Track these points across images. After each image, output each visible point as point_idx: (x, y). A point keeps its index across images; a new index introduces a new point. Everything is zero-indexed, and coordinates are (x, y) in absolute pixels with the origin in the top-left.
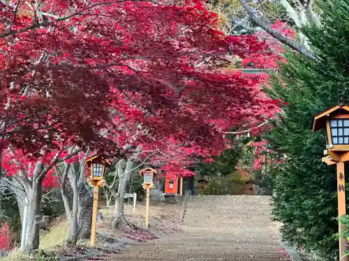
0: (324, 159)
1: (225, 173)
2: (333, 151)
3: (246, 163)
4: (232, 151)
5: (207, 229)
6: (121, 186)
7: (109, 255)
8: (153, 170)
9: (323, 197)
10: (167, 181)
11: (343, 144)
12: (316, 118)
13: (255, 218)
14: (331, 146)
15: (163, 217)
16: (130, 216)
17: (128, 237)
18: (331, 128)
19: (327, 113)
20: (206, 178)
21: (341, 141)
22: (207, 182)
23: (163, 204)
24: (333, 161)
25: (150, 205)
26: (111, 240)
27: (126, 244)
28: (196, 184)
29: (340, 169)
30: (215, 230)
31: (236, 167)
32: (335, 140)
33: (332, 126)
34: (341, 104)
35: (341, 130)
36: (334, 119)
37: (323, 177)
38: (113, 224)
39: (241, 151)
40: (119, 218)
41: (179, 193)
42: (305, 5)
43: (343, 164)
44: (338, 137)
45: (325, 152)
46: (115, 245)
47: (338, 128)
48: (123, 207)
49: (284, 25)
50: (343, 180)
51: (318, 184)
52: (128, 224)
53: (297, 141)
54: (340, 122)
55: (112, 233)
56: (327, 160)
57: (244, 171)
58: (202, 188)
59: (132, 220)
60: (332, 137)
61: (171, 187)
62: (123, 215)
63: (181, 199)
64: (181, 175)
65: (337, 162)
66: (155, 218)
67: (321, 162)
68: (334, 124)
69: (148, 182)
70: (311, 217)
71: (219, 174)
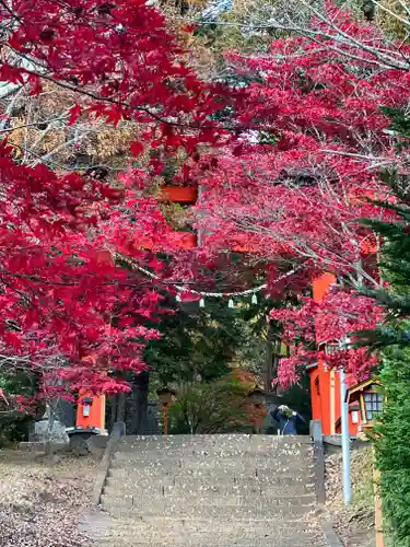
4: (222, 334)
20: (173, 386)
31: (230, 365)
39: (238, 333)
57: (244, 371)
58: (166, 405)
61: (86, 412)
71: (199, 377)
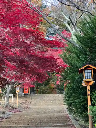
0: (82, 84)
1: (46, 85)
2: (86, 82)
3: (53, 81)
5: (40, 107)
6: (8, 92)
7: (3, 119)
8: (19, 86)
9: (83, 98)
10: (24, 89)
11: (89, 79)
12: (79, 70)
13: (57, 102)
14: (85, 79)
15: (23, 103)
16: (11, 103)
17: (11, 112)
18: (85, 73)
19: (83, 68)
20: (39, 87)
21: (88, 78)
22: (39, 88)
23: (23, 97)
24: (86, 85)
25: (18, 98)
26: (4, 113)
27: (9, 114)
28: (35, 89)
29: (88, 88)
30: (42, 107)
31: (50, 83)
32: (86, 77)
33: (85, 72)
34: (88, 64)
35: (88, 74)
36: (86, 70)
37: (82, 91)
38: (5, 106)
40: (7, 104)
41: (29, 93)
42: (74, 26)
43: (89, 86)
44: (87, 76)
45: (83, 82)
46: (5, 115)
47: (87, 73)
48: (8, 100)
49: (67, 32)
50: (90, 92)
51: (81, 93)
52: (10, 107)
53: (73, 77)
54: (88, 71)
55: (4, 110)
56: (84, 85)
57: (52, 84)
58: (37, 90)
59: (12, 105)
60: (85, 76)
61: (26, 91)
62: (8, 103)
63: (30, 95)
64: (30, 87)
65: (87, 85)
66: (20, 103)
67: (81, 85)
68: (86, 71)
69: (18, 90)
70: (78, 106)
71: (44, 85)
